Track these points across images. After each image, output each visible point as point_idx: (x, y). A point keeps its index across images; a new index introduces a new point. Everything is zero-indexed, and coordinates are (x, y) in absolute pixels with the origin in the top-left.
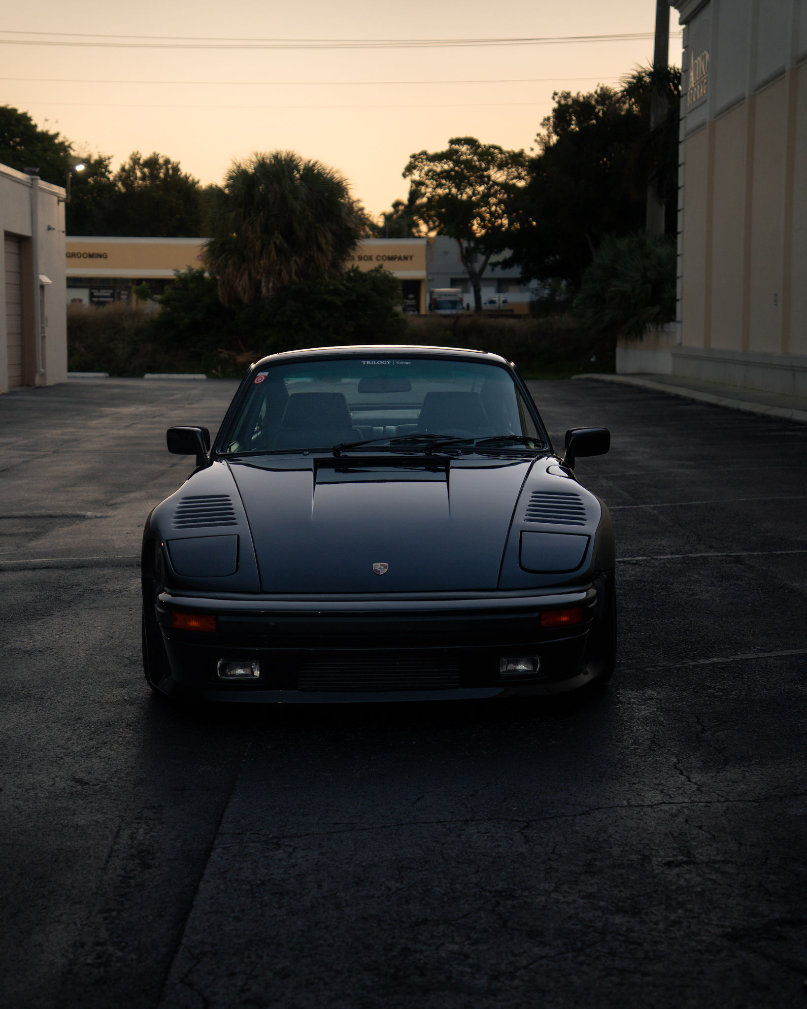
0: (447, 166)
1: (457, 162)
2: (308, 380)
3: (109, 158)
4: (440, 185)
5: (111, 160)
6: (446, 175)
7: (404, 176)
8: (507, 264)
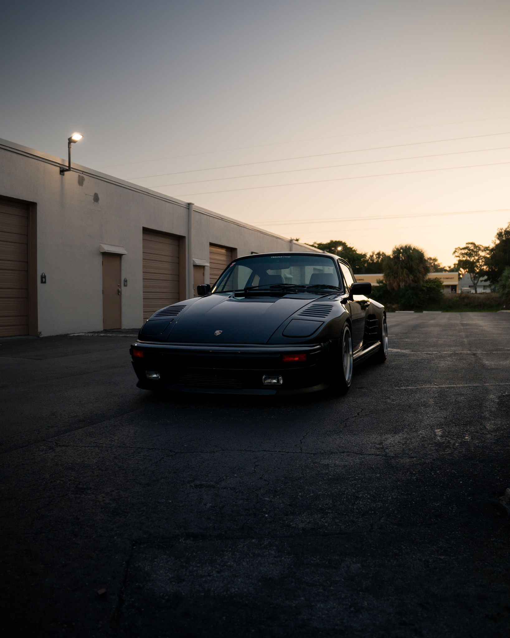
0: (466, 251)
1: (469, 250)
2: (413, 312)
3: (367, 253)
4: (464, 257)
5: (368, 254)
6: (466, 254)
7: (453, 254)
8: (486, 281)
